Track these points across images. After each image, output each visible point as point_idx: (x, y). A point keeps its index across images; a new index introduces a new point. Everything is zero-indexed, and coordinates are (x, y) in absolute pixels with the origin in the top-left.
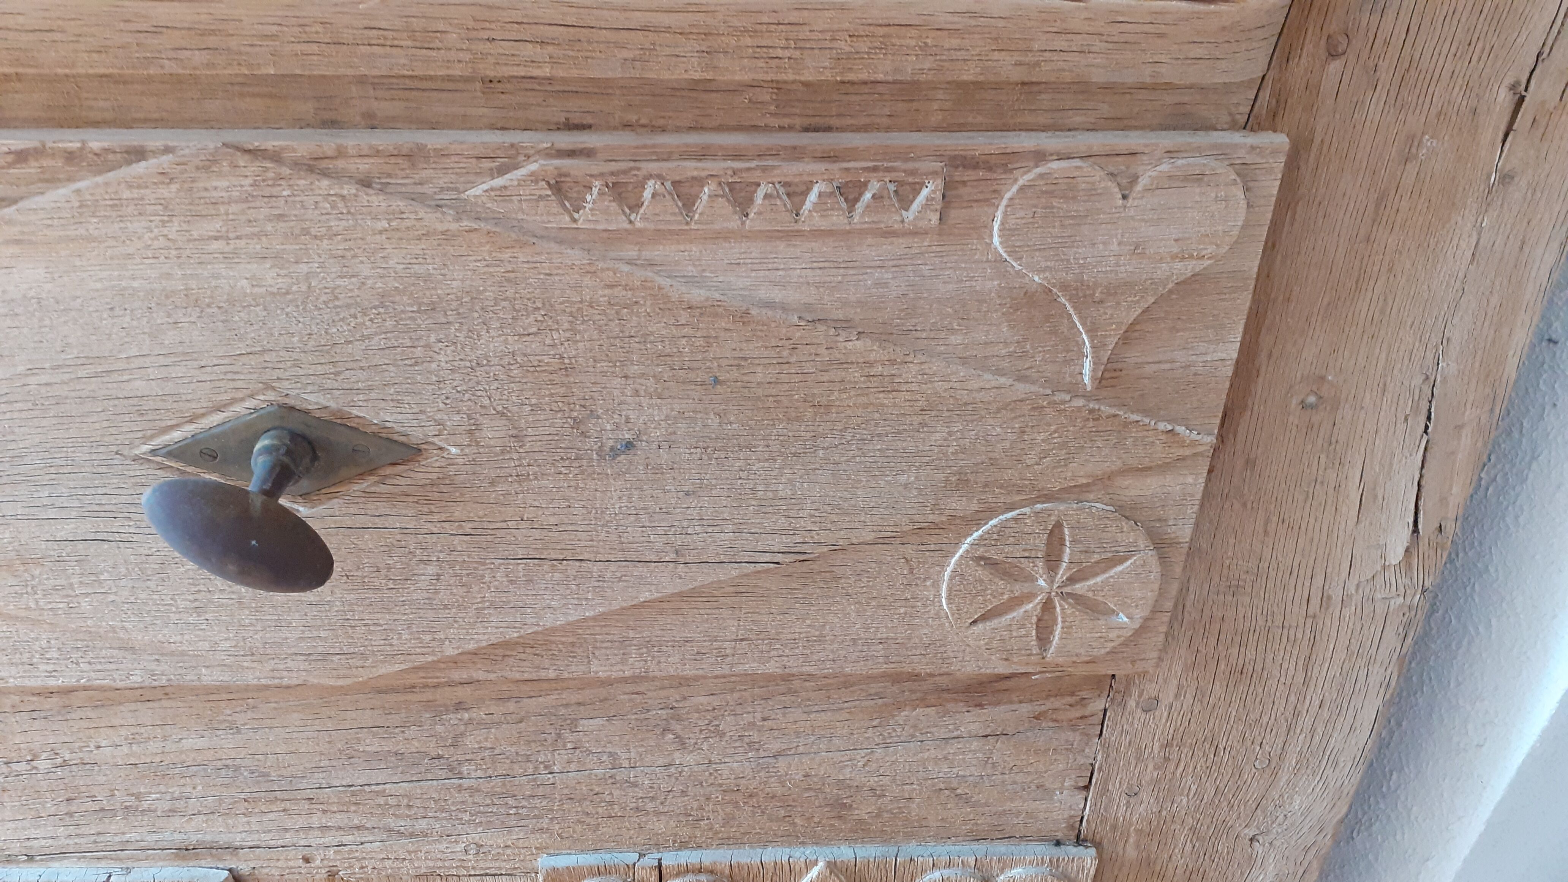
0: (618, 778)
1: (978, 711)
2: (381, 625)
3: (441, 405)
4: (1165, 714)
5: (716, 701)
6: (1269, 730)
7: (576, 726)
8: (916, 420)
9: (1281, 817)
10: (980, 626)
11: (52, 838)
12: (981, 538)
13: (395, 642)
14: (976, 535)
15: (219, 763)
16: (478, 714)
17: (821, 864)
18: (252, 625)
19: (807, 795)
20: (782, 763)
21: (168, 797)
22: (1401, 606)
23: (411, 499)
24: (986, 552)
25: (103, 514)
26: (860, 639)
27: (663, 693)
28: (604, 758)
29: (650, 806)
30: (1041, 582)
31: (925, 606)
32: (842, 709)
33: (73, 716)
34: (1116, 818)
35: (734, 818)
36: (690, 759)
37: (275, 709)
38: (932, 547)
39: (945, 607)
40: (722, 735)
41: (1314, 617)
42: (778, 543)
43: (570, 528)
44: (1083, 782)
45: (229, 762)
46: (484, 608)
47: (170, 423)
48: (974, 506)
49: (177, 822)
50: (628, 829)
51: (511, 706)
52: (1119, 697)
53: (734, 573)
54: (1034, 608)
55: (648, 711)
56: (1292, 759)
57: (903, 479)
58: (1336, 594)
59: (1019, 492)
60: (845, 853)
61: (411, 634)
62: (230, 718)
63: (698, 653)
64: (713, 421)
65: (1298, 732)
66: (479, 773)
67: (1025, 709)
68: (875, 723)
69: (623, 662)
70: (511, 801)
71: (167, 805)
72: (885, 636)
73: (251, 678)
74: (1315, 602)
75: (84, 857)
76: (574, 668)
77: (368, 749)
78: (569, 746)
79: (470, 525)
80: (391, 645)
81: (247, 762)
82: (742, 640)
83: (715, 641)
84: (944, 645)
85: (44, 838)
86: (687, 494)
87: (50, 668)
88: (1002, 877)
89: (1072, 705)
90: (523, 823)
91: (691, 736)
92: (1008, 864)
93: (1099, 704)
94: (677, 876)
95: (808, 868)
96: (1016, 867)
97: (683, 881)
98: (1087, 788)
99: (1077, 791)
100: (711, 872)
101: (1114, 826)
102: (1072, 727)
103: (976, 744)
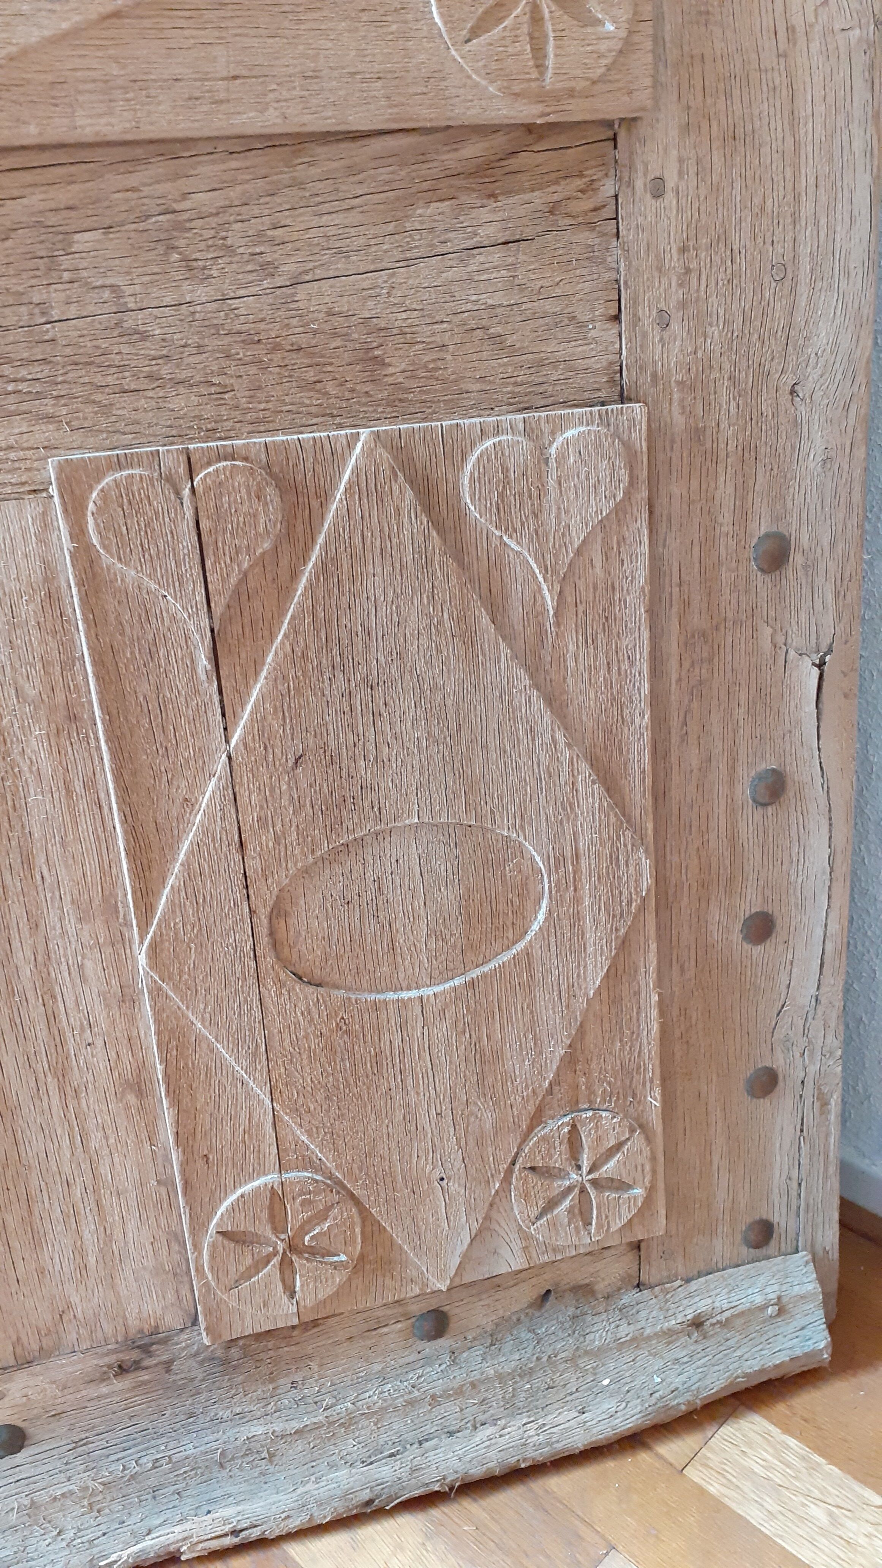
0: (125, 325)
1: (492, 202)
4: (674, 202)
5: (219, 199)
6: (776, 221)
7: (70, 244)
9: (813, 355)
10: (475, 41)
17: (362, 438)
19: (334, 345)
20: (302, 292)
22: (860, 39)
27: (160, 189)
28: (106, 295)
29: (165, 371)
31: (418, 19)
32: (354, 208)
34: (654, 362)
35: (259, 388)
36: (202, 293)
39: (437, 20)
40: (229, 250)
41: (786, 56)
44: (613, 312)
50: (146, 411)
52: (626, 175)
54: (522, 15)
55: (148, 217)
56: (805, 266)
58: (797, 21)
60: (386, 428)
63: (190, 99)
65: (804, 225)
67: (539, 199)
68: (390, 228)
72: (382, 66)
74: (782, 33)
78: (66, 276)
82: (235, 78)
83: (207, 80)
84: (444, 79)
88: (555, 446)
89: (582, 191)
90: (24, 407)
91: (198, 255)
92: (558, 426)
93: (608, 188)
94: (209, 464)
95: (350, 446)
96: (567, 429)
97: (217, 471)
98: (617, 318)
99: (608, 325)
100: (246, 459)
101: (654, 375)
102: (590, 225)
103: (496, 256)
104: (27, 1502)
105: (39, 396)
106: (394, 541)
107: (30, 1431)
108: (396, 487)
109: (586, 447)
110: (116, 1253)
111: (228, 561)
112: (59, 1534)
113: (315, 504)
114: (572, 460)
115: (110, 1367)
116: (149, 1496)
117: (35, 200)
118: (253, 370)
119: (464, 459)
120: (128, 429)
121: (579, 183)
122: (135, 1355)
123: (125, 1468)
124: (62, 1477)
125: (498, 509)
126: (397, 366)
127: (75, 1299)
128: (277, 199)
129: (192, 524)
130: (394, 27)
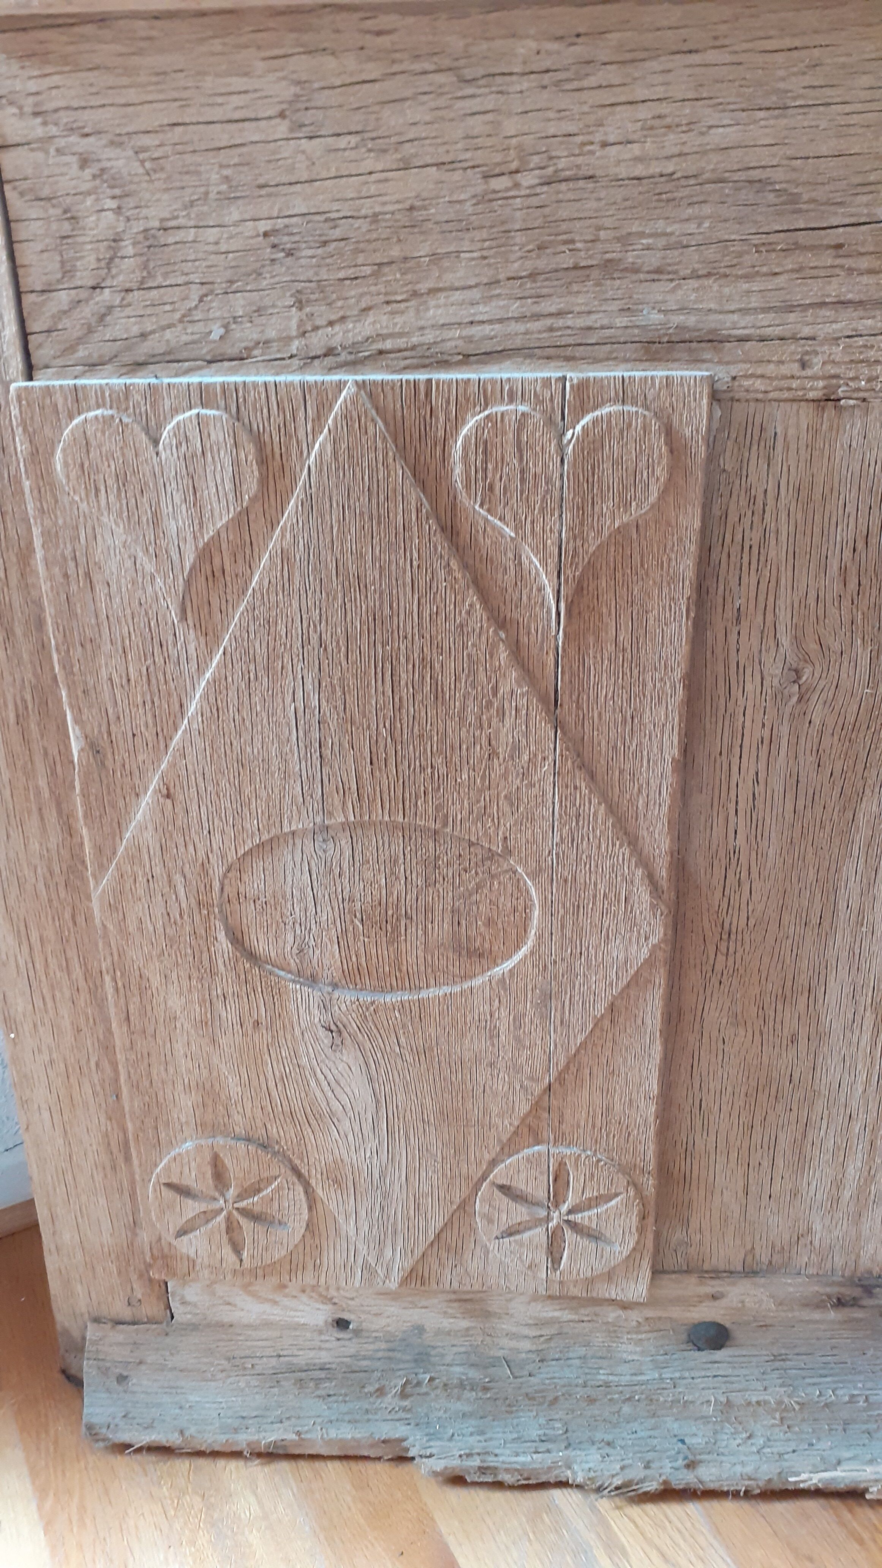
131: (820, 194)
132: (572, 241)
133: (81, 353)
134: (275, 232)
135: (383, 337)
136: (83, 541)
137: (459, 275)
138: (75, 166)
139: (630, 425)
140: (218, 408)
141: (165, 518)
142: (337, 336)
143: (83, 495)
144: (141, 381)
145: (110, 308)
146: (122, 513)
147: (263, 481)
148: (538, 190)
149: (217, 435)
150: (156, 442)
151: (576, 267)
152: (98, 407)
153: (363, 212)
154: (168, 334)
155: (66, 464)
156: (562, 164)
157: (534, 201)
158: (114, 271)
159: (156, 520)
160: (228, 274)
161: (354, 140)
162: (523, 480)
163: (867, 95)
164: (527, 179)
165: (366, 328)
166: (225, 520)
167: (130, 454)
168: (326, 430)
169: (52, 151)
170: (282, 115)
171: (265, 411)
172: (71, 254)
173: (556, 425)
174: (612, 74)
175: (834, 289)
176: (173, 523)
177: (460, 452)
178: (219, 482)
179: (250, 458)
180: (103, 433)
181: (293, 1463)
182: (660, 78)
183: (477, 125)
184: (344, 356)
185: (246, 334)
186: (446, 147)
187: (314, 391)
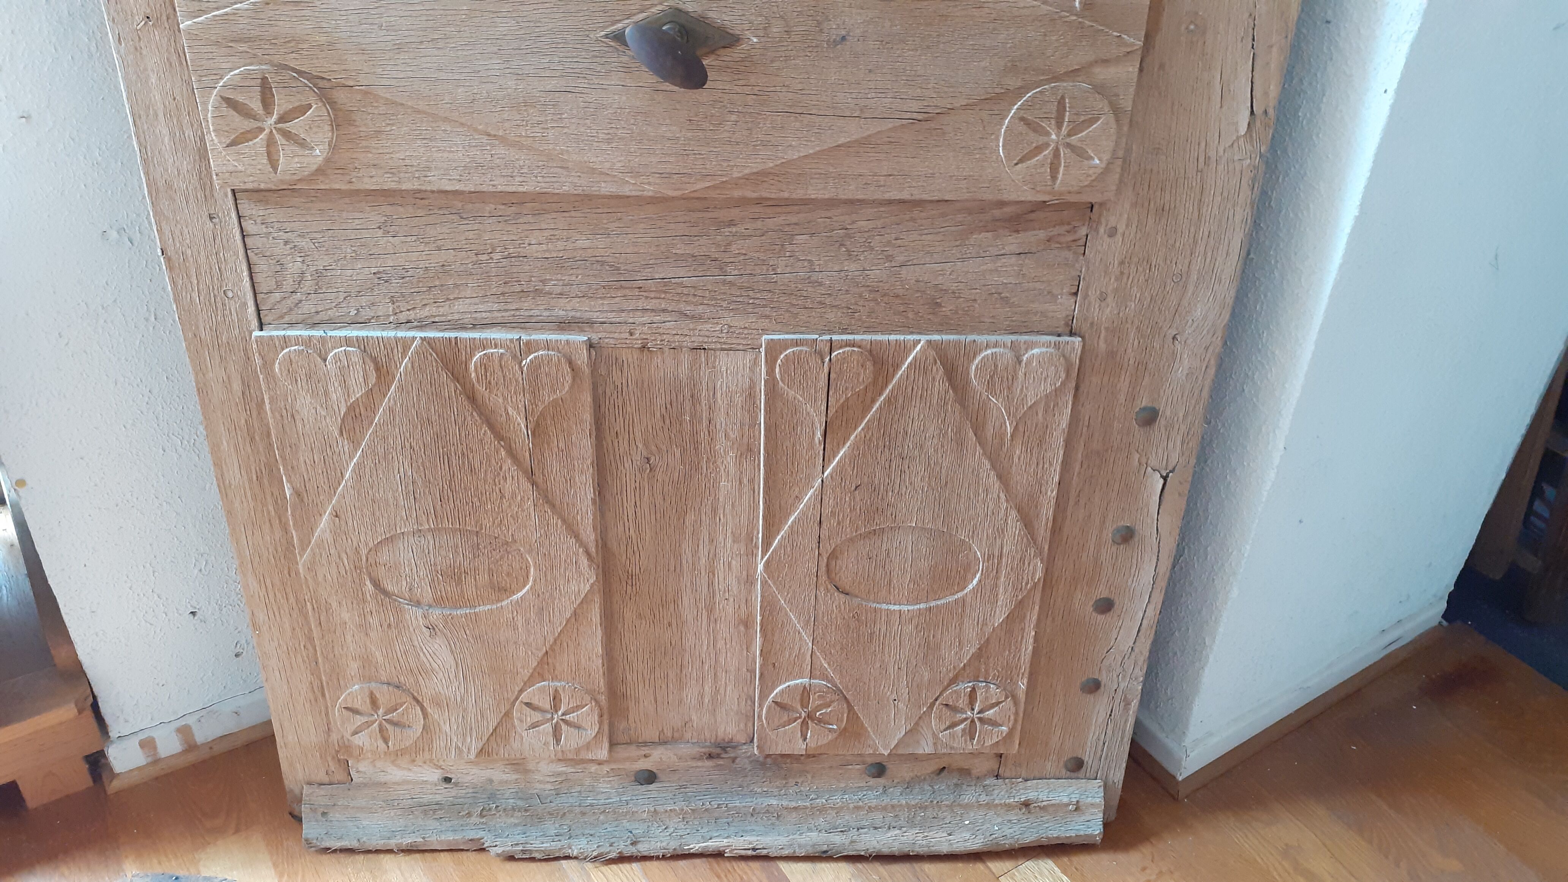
0: (812, 278)
1: (1015, 235)
2: (702, 155)
3: (753, 11)
4: (1121, 240)
5: (870, 225)
6: (1180, 253)
7: (793, 240)
8: (991, 26)
9: (1191, 321)
10: (1020, 165)
11: (489, 311)
12: (1022, 105)
13: (708, 166)
14: (1019, 103)
15: (594, 259)
16: (740, 229)
17: (922, 342)
18: (635, 152)
19: (916, 295)
20: (904, 271)
21: (561, 283)
22: (1249, 165)
23: (729, 70)
24: (1025, 113)
25: (573, 75)
26: (954, 176)
27: (842, 218)
28: (806, 264)
29: (828, 301)
30: (1054, 137)
31: (991, 153)
32: (940, 232)
33: (521, 220)
34: (1094, 318)
36: (853, 267)
37: (632, 220)
38: (996, 112)
39: (1001, 154)
40: (872, 249)
41: (1201, 171)
42: (915, 106)
43: (808, 92)
44: (1074, 291)
45: (599, 259)
46: (757, 145)
47: (618, 18)
48: (1019, 83)
49: (562, 301)
50: (814, 318)
51: (759, 224)
52: (1095, 226)
53: (890, 126)
54: (1049, 153)
55: (833, 230)
56: (1194, 276)
57: (983, 64)
58: (1212, 154)
59: (1043, 74)
60: (936, 337)
61: (717, 161)
62: (606, 226)
63: (866, 184)
64: (888, 24)
65: (1197, 255)
66: (736, 272)
67: (1042, 234)
68: (958, 243)
69: (825, 188)
70: (751, 293)
71: (558, 290)
72: (968, 174)
73: (627, 191)
74: (1202, 160)
75: (505, 327)
76: (799, 191)
77: (678, 251)
78: (788, 254)
79: (758, 88)
80: (706, 169)
81: (610, 259)
82: (890, 175)
83: (876, 176)
84: (999, 181)
85: (485, 312)
86: (870, 71)
87: (521, 179)
88: (1026, 356)
89: (1068, 232)
90: (756, 310)
91: (855, 249)
92: (1030, 346)
93: (1083, 231)
94: (841, 347)
95: (915, 345)
96: (1035, 348)
97: (844, 352)
98: (1076, 294)
99: (1070, 297)
100: (860, 347)
101: (1092, 324)
102: (1069, 248)
103: (1013, 259)
104: (652, 809)
105: (764, 306)
106: (929, 392)
107: (659, 775)
108: (934, 369)
109: (1044, 359)
110: (719, 699)
111: (841, 393)
112: (666, 829)
113: (891, 370)
114: (1034, 364)
115: (705, 754)
116: (713, 821)
117: (780, 220)
118: (872, 304)
119: (974, 357)
120: (804, 325)
121: (1067, 227)
122: (718, 750)
123: (703, 805)
124: (672, 802)
125: (988, 383)
126: (947, 308)
127: (694, 717)
128: (900, 226)
129: (826, 375)
130: (978, 156)
131: (629, 267)
132: (520, 281)
133: (287, 319)
134: (379, 272)
135: (435, 316)
136: (290, 401)
137: (468, 293)
138: (282, 244)
139: (552, 360)
140: (355, 347)
141: (330, 393)
142: (412, 315)
143: (290, 382)
144: (317, 333)
145: (300, 301)
146: (309, 390)
147: (379, 377)
148: (501, 260)
149: (355, 359)
150: (325, 360)
151: (523, 291)
152: (296, 345)
153: (420, 266)
154: (329, 312)
155: (280, 369)
156: (511, 251)
157: (500, 265)
158: (302, 286)
159: (326, 393)
160: (358, 289)
161: (414, 238)
162: (504, 380)
163: (642, 231)
164: (496, 256)
165: (426, 312)
166: (360, 394)
167: (313, 366)
168: (408, 358)
169: (271, 238)
170: (379, 228)
171: (378, 349)
172: (281, 278)
173: (518, 358)
174: (530, 218)
175: (641, 304)
176: (334, 394)
177: (473, 368)
178: (356, 377)
179: (371, 368)
180: (299, 357)
181: (421, 854)
182: (553, 221)
183: (471, 235)
184: (415, 324)
185: (367, 313)
186: (457, 243)
187: (401, 341)
